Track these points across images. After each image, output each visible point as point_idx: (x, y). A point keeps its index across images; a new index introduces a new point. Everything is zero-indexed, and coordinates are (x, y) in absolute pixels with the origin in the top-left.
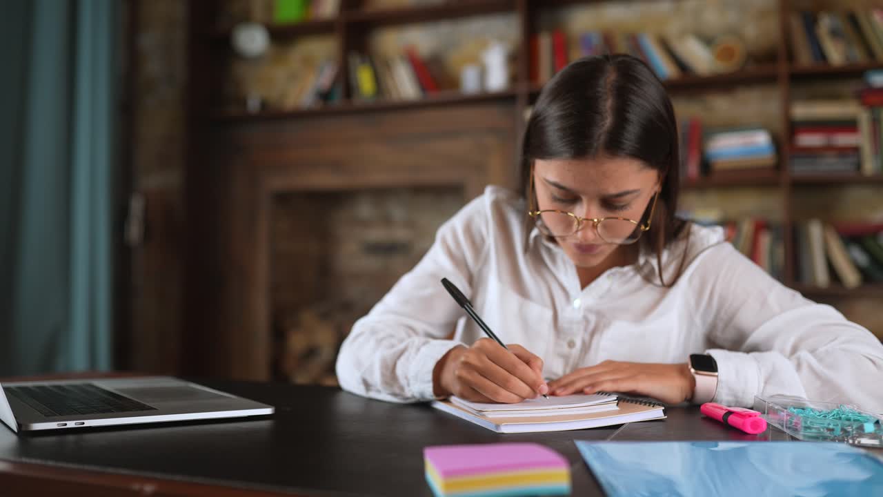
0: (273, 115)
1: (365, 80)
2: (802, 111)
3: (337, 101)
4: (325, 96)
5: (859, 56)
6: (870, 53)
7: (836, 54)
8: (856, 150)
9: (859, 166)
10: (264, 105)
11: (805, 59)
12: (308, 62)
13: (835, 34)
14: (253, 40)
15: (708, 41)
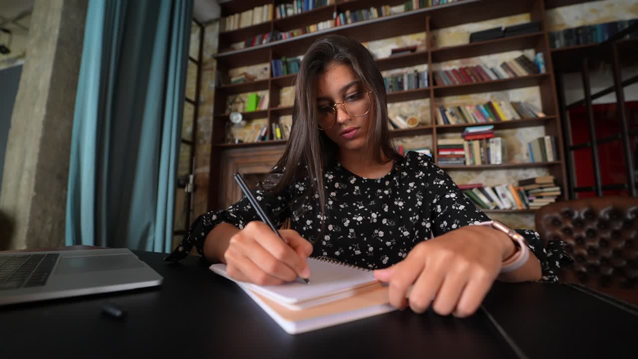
0: (243, 145)
1: (278, 133)
2: (441, 142)
3: (267, 140)
4: (263, 138)
5: (461, 122)
6: (466, 121)
7: (453, 121)
8: (464, 156)
9: (465, 163)
10: (240, 141)
11: (441, 123)
12: (257, 127)
13: (452, 114)
14: (237, 118)
15: (405, 118)
